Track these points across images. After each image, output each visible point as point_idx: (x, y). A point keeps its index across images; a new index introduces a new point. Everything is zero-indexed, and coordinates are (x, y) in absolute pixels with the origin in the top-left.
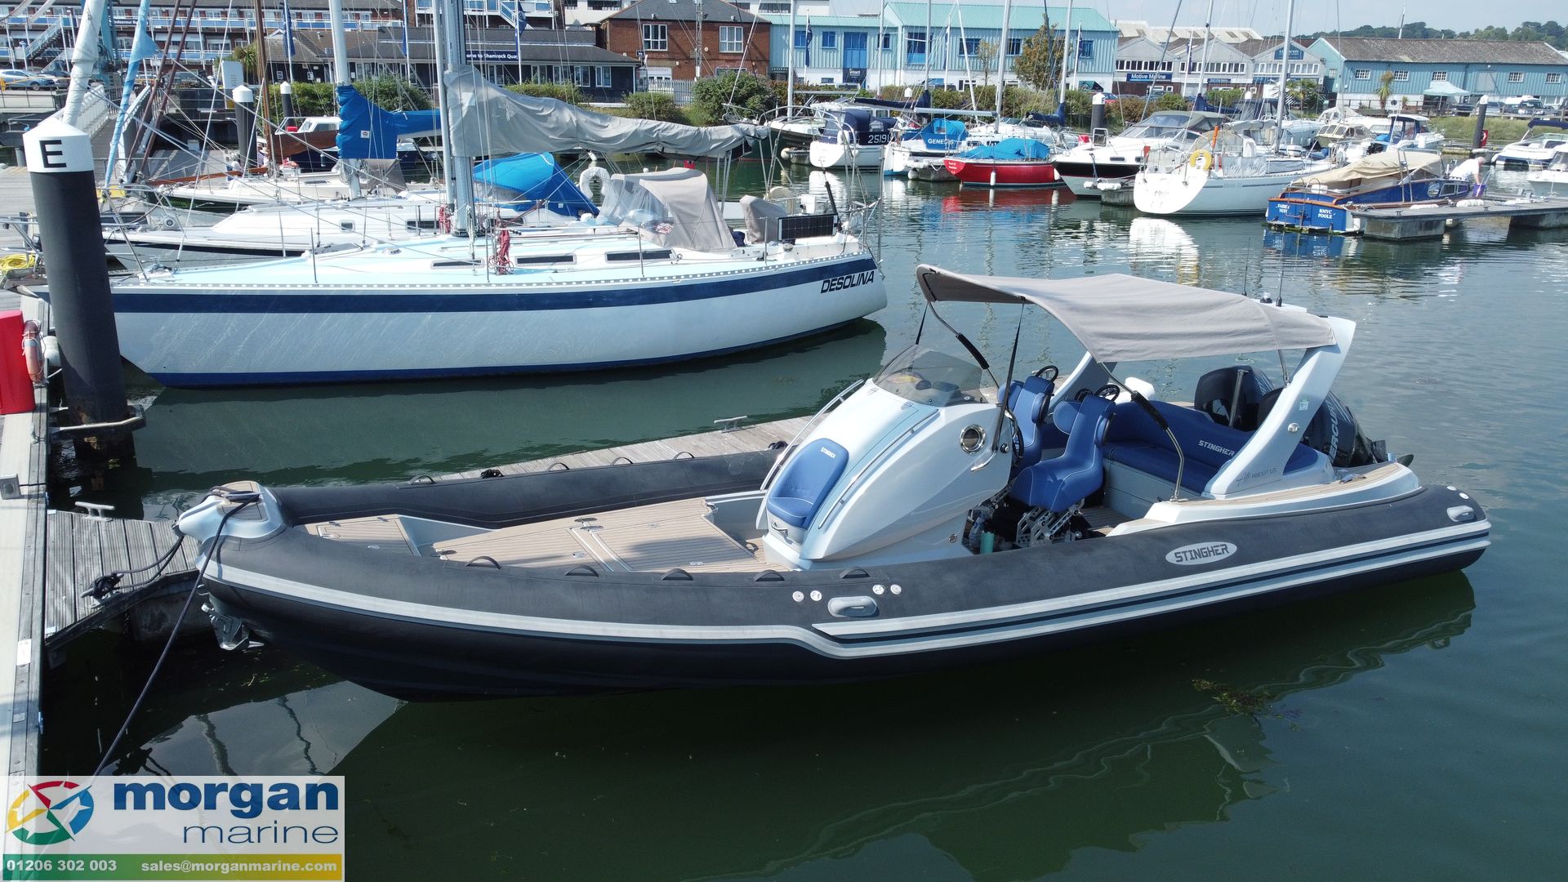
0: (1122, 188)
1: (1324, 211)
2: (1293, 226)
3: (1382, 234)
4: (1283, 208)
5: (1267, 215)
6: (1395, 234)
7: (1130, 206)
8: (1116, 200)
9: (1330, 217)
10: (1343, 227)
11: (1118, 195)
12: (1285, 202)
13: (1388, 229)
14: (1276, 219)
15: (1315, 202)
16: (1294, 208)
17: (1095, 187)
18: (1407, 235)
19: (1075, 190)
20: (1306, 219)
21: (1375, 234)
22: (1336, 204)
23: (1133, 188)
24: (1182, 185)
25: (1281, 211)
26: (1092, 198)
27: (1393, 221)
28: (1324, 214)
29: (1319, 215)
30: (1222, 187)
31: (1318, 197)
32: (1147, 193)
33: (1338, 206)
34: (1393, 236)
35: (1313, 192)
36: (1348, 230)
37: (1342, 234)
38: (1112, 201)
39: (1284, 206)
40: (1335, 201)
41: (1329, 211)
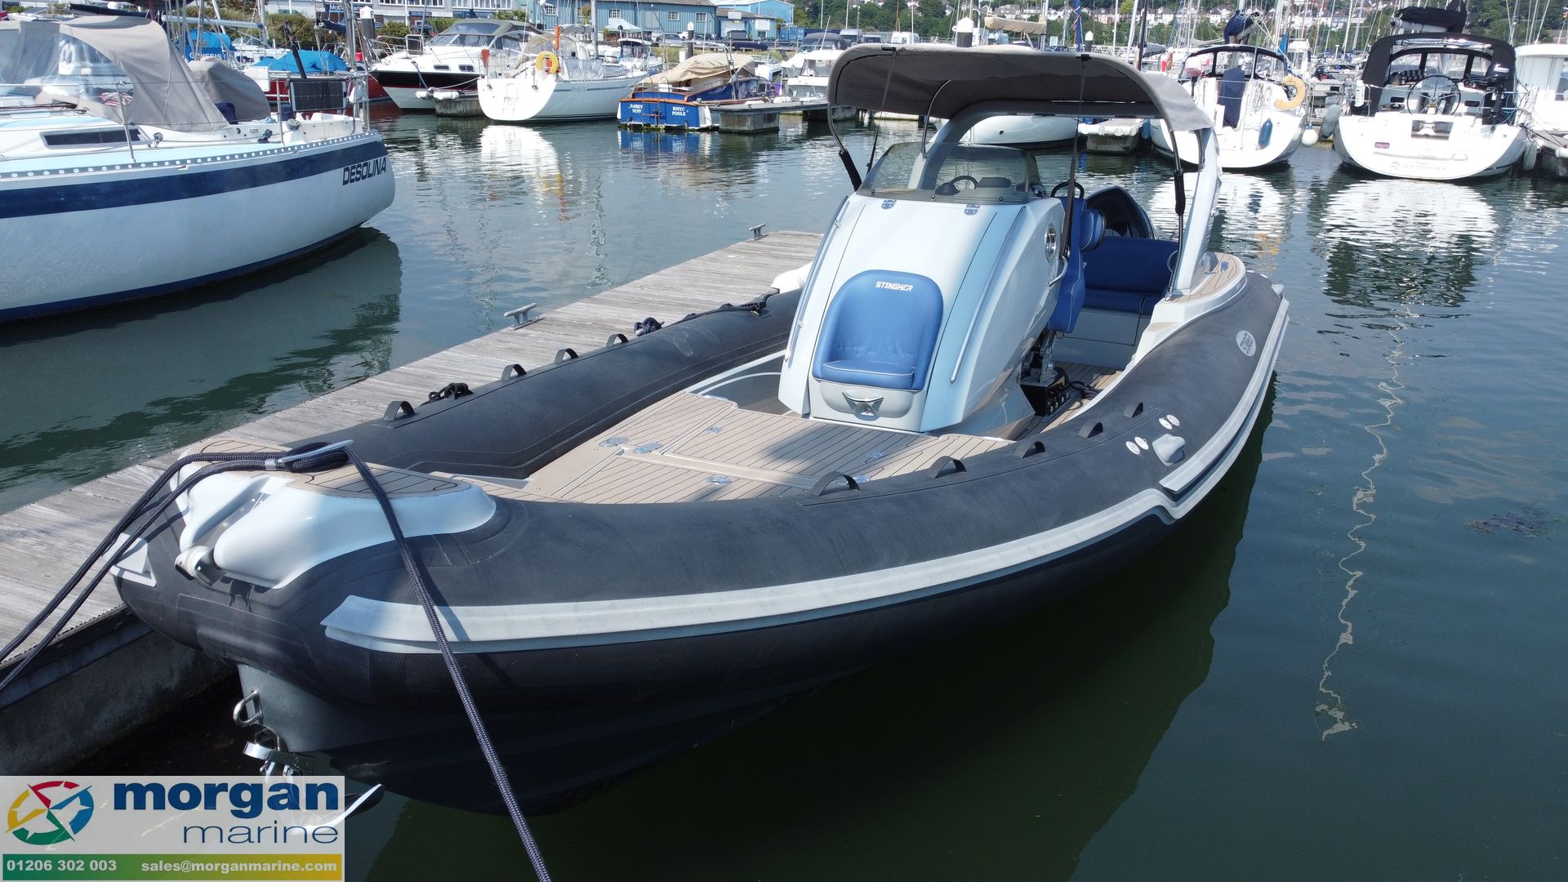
0: (460, 97)
1: (678, 108)
2: (648, 125)
3: (737, 128)
4: (637, 108)
5: (619, 116)
6: (748, 126)
7: (481, 119)
8: (453, 111)
9: (684, 114)
10: (698, 125)
11: (455, 106)
12: (639, 102)
13: (741, 122)
14: (631, 120)
15: (667, 100)
16: (648, 107)
17: (430, 98)
18: (757, 127)
19: (401, 103)
20: (663, 118)
21: (729, 128)
22: (688, 101)
23: (477, 96)
24: (533, 91)
25: (634, 111)
26: (424, 111)
27: (747, 114)
28: (677, 111)
29: (673, 113)
30: (569, 90)
31: (668, 95)
32: (491, 99)
33: (690, 103)
34: (746, 128)
35: (661, 90)
36: (702, 126)
37: (698, 130)
38: (448, 112)
39: (636, 106)
40: (686, 99)
41: (682, 109)
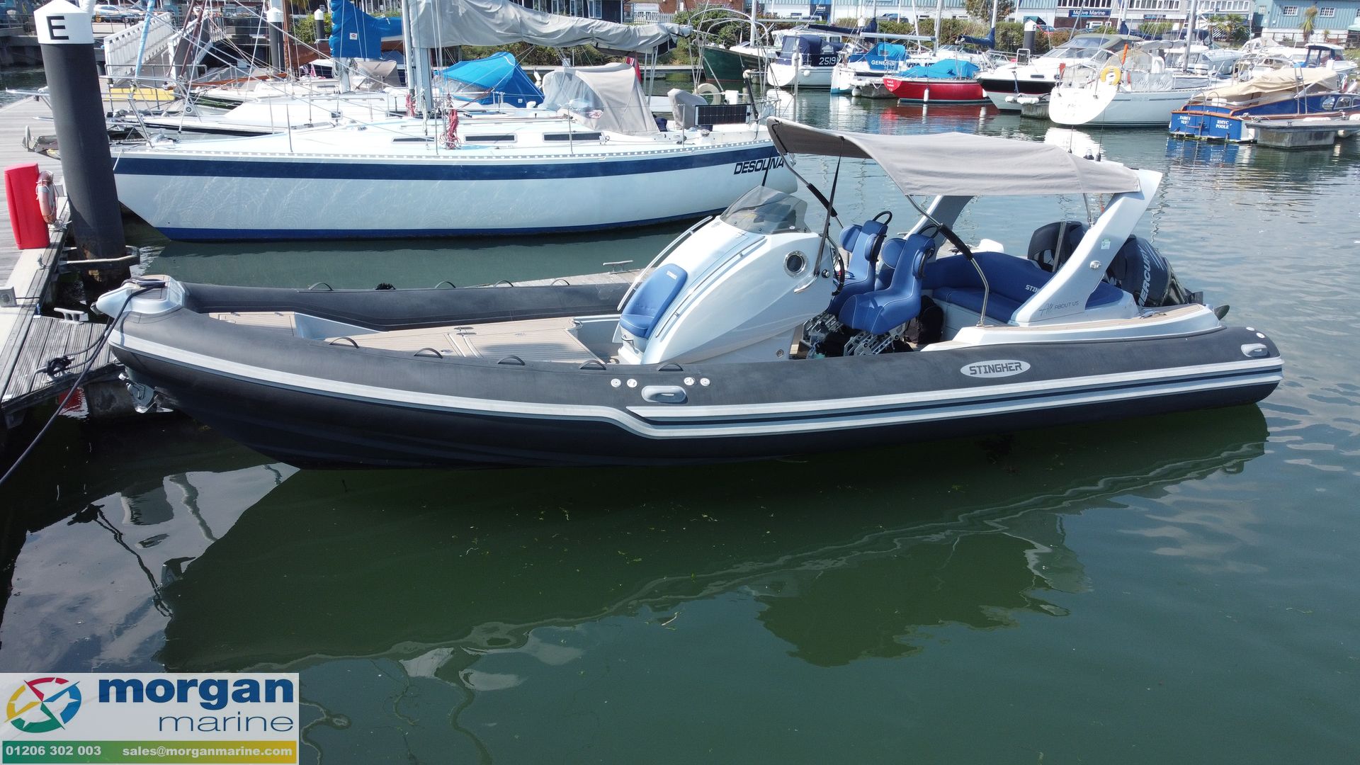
0: (1039, 102)
1: (1222, 122)
2: (1193, 136)
3: (1274, 143)
4: (1185, 120)
5: (1170, 127)
6: (1285, 142)
7: (1045, 120)
8: (1034, 113)
9: (1227, 127)
10: (1238, 138)
11: (1036, 109)
12: (1186, 114)
13: (1279, 138)
14: (1178, 130)
15: (1213, 114)
16: (1195, 119)
17: (1015, 101)
18: (1296, 144)
19: (999, 105)
20: (1204, 129)
21: (1267, 143)
22: (1233, 115)
23: (1048, 102)
24: (1093, 99)
25: (1183, 122)
26: (1013, 111)
27: (1284, 131)
28: (1221, 125)
29: (1217, 126)
30: (1129, 100)
31: (1217, 109)
32: (1060, 107)
33: (1234, 117)
34: (1283, 144)
35: (1213, 104)
36: (1243, 139)
37: (1238, 143)
38: (1030, 114)
39: (1185, 118)
40: (1231, 113)
41: (1226, 122)
